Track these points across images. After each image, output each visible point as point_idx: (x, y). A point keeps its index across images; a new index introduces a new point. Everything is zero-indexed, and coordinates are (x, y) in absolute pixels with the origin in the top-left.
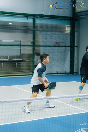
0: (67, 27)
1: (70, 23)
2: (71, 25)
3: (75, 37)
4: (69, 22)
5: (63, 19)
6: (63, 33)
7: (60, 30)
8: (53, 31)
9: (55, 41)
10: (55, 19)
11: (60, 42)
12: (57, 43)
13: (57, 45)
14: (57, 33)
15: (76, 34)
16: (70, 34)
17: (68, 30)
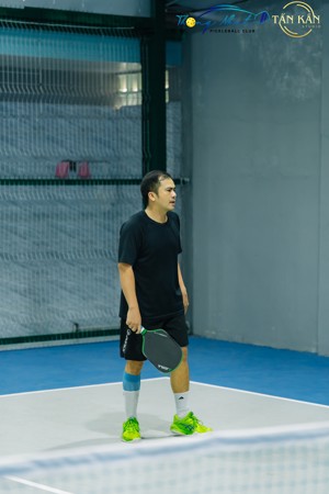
0: (123, 78)
1: (137, 53)
2: (142, 62)
3: (170, 127)
4: (134, 45)
5: (97, 33)
6: (104, 109)
7: (92, 91)
8: (47, 99)
9: (63, 152)
10: (56, 29)
11: (89, 161)
12: (72, 166)
13: (73, 176)
14: (71, 109)
15: (172, 113)
16: (139, 113)
17: (130, 90)
